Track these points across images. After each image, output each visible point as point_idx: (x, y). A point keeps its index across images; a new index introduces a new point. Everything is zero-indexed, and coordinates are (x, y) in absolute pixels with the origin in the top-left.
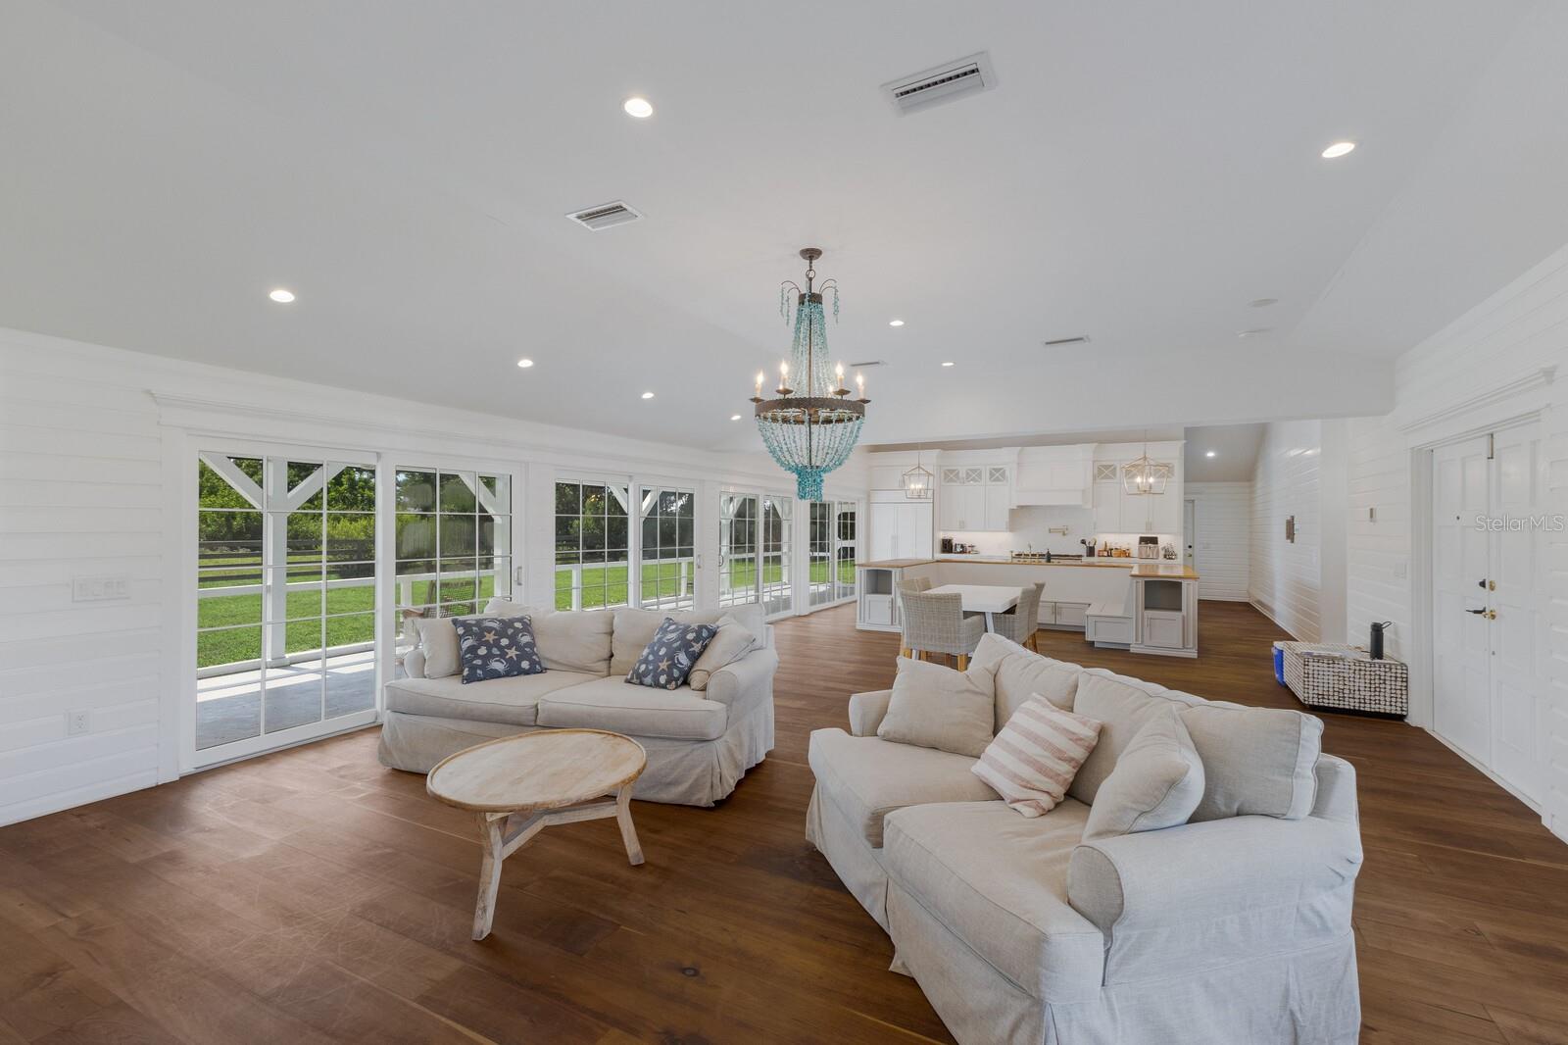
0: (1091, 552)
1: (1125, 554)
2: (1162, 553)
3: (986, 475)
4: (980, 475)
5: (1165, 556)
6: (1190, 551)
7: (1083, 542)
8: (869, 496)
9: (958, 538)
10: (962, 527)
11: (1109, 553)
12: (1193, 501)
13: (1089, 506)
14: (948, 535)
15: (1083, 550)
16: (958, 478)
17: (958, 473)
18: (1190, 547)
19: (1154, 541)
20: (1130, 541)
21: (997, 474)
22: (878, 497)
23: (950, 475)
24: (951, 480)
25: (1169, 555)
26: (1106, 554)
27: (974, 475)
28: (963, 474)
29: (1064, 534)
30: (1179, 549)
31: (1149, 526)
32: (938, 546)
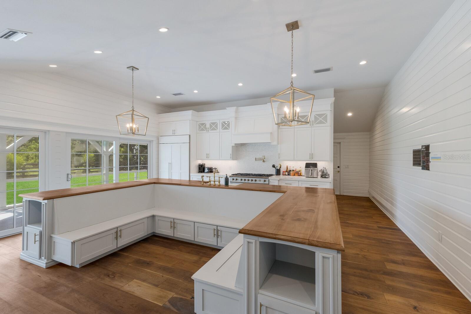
0: (278, 172)
1: (298, 174)
2: (320, 174)
3: (220, 126)
4: (216, 126)
5: (322, 177)
6: (338, 169)
7: (274, 166)
8: (158, 139)
9: (208, 164)
10: (208, 157)
11: (289, 172)
12: (340, 143)
13: (275, 143)
14: (200, 162)
15: (273, 171)
16: (206, 128)
17: (206, 125)
18: (338, 167)
19: (315, 165)
20: (300, 165)
21: (226, 126)
22: (163, 140)
23: (202, 127)
24: (202, 130)
25: (324, 175)
26: (287, 173)
27: (214, 126)
28: (208, 126)
29: (264, 161)
30: (330, 171)
31: (312, 156)
32: (195, 169)
